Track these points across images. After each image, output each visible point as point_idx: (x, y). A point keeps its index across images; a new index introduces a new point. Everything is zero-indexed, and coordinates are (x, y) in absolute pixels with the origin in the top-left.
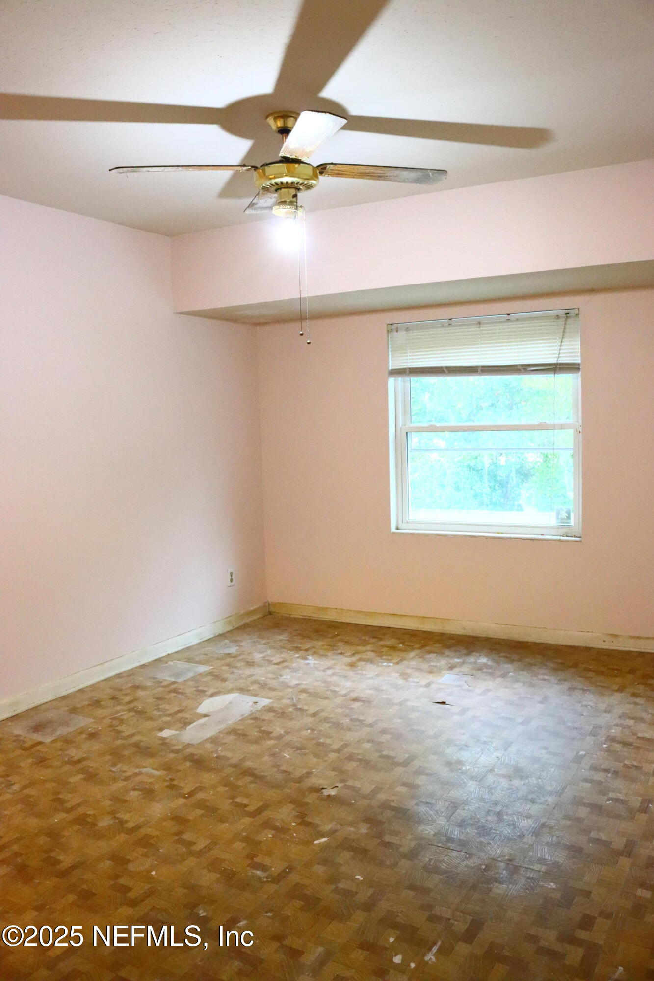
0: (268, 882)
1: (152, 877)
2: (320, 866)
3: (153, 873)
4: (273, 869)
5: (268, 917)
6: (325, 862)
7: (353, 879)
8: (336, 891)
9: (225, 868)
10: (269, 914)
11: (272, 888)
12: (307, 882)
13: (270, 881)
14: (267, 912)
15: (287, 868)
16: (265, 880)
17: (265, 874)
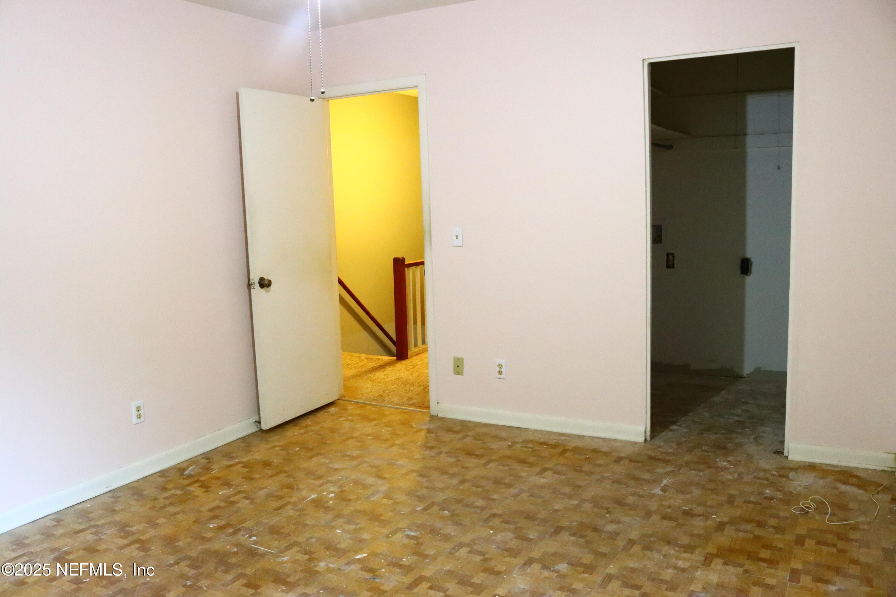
0: (405, 529)
1: (492, 529)
2: (366, 538)
3: (491, 532)
4: (401, 536)
5: (403, 511)
6: (361, 541)
7: (344, 531)
8: (357, 524)
9: (438, 536)
10: (402, 512)
11: (401, 525)
12: (377, 529)
13: (403, 529)
14: (404, 514)
15: (391, 537)
16: (407, 530)
17: (406, 533)
